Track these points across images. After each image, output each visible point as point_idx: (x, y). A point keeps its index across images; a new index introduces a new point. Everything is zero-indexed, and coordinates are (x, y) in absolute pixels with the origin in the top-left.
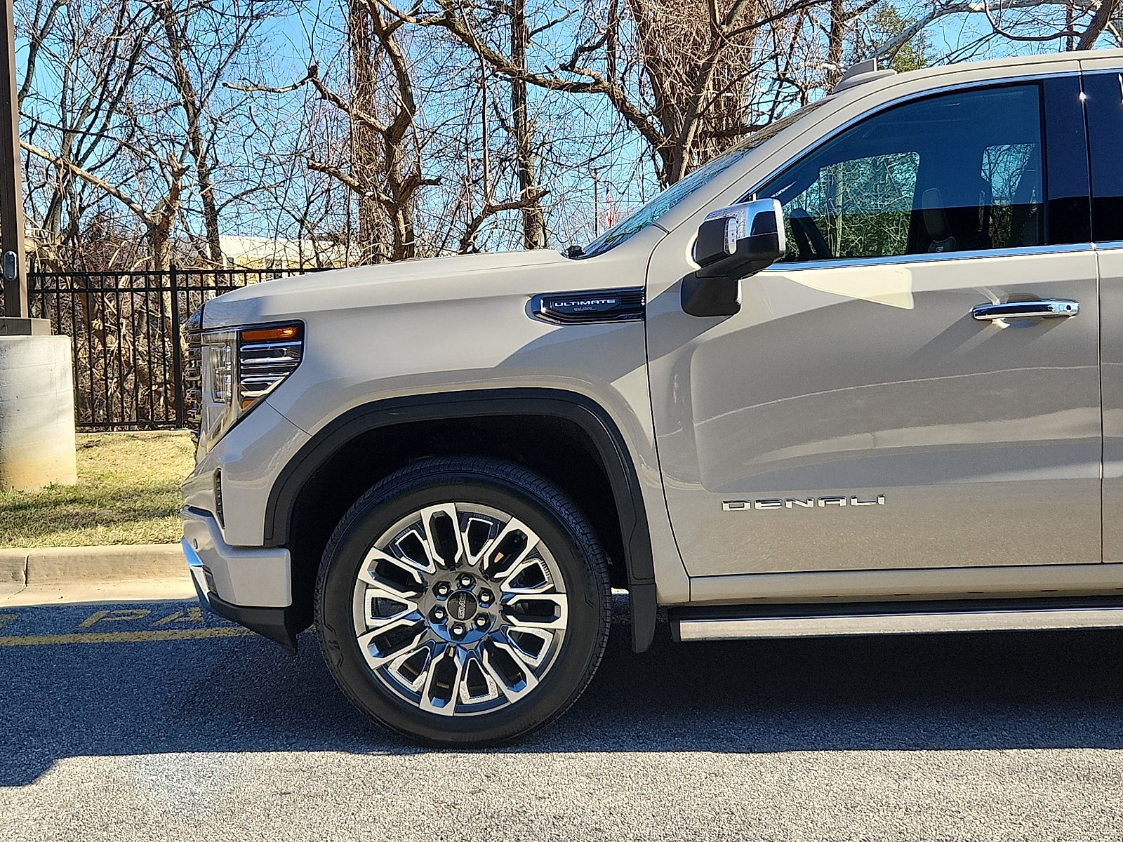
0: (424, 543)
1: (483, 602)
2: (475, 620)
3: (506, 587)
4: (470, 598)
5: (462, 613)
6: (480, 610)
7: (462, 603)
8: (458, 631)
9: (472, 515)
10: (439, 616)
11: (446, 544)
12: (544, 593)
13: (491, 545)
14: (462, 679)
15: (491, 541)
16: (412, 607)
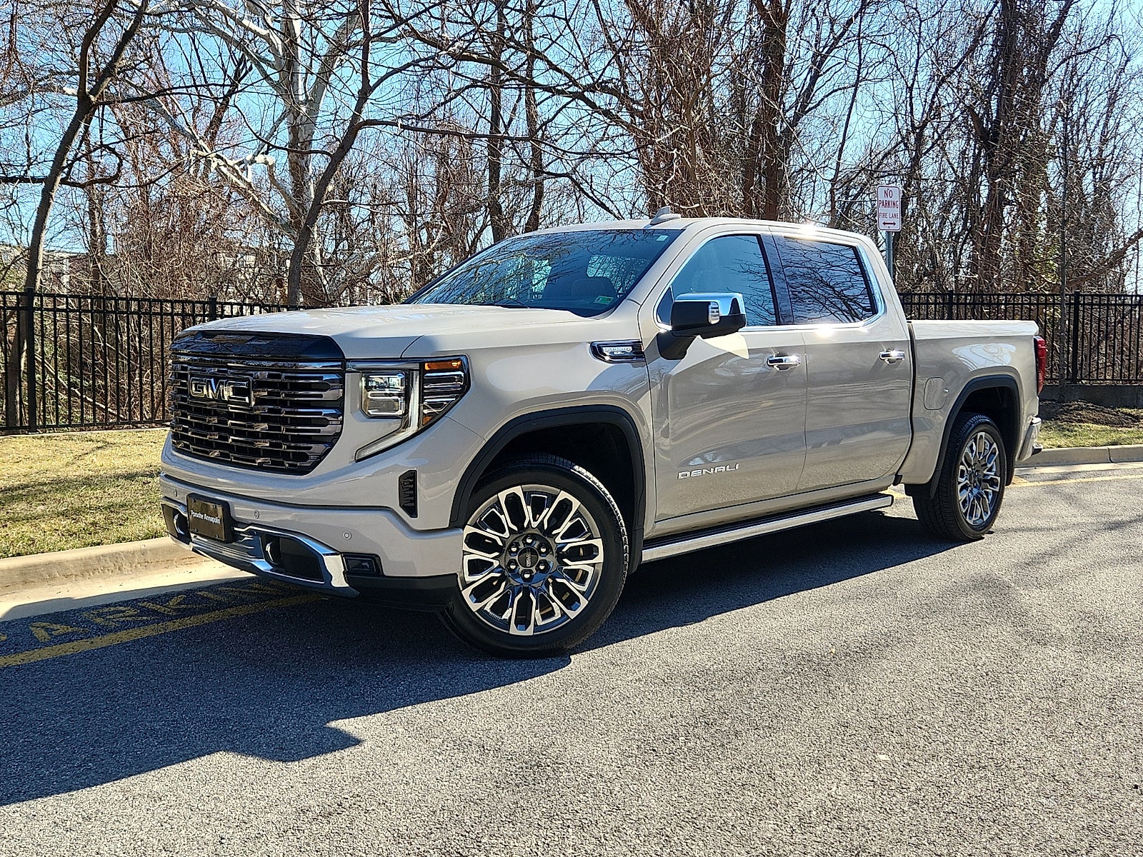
0: (502, 517)
1: (543, 553)
2: (538, 566)
3: (558, 540)
4: (533, 552)
5: (528, 563)
6: (540, 558)
7: (528, 555)
8: (527, 576)
9: (533, 492)
10: (513, 567)
11: (517, 516)
12: (586, 540)
13: (547, 513)
14: (536, 609)
15: (547, 509)
16: (496, 563)
